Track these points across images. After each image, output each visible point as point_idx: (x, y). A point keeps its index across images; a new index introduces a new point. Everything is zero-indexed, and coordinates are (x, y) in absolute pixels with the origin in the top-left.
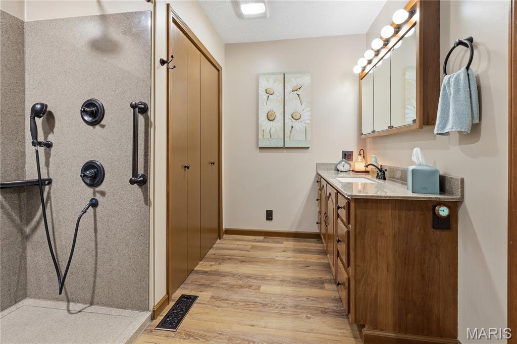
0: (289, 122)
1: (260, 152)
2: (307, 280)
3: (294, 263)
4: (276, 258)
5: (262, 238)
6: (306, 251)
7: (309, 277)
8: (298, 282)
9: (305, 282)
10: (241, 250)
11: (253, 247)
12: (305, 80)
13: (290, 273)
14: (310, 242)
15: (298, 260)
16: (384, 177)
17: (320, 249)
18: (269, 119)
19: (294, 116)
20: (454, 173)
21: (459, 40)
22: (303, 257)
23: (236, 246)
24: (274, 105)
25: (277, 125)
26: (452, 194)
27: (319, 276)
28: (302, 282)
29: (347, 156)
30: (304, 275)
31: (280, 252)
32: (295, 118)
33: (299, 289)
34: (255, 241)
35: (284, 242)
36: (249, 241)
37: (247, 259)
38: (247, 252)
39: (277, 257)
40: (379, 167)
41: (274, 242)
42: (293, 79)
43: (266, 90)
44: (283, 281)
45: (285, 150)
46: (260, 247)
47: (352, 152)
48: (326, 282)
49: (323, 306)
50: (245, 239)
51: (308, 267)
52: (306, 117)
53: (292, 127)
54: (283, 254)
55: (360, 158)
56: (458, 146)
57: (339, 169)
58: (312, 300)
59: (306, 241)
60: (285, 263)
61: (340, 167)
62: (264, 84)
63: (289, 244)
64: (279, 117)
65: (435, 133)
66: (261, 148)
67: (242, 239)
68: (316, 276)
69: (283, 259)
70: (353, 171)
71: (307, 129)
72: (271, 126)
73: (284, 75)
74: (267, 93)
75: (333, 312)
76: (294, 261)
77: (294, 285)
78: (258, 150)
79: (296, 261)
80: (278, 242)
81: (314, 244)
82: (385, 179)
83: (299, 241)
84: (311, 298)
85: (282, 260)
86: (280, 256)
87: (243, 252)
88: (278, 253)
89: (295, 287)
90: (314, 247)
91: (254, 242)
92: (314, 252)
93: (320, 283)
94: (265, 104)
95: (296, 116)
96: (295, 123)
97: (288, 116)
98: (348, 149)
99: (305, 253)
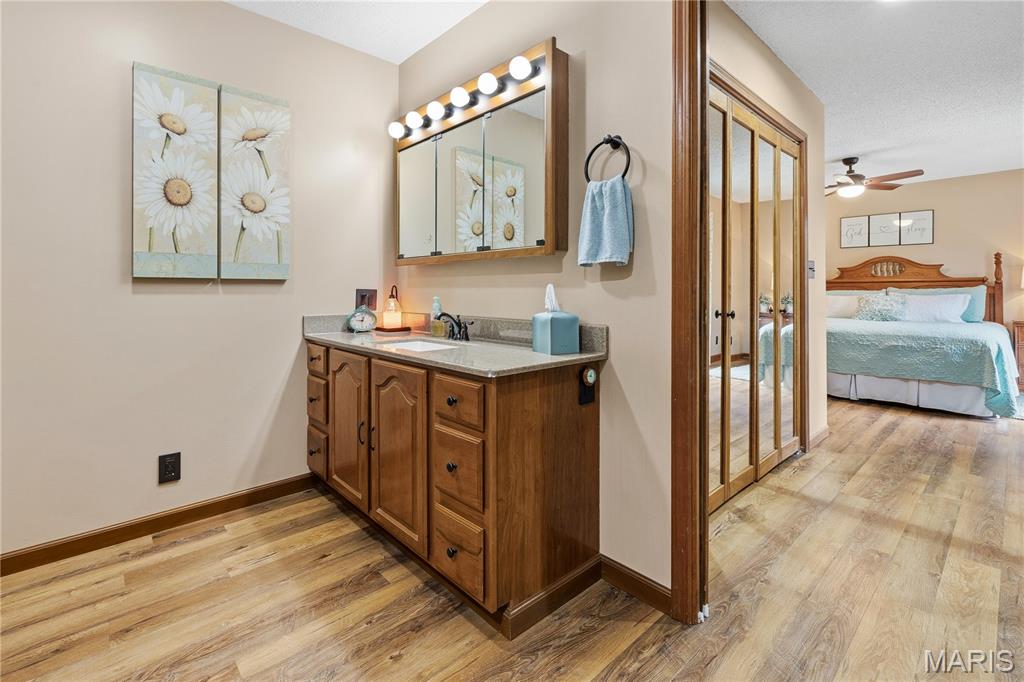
0: (233, 215)
1: (134, 292)
2: (341, 586)
3: (290, 564)
4: (231, 574)
5: (147, 540)
6: (297, 526)
7: (341, 577)
8: (326, 600)
9: (339, 591)
10: (94, 603)
11: (130, 578)
12: (277, 120)
13: (292, 592)
14: (293, 501)
15: (292, 551)
16: (467, 335)
17: (325, 508)
18: (169, 201)
19: (247, 203)
20: (592, 320)
21: (610, 136)
22: (301, 541)
23: (64, 600)
24: (189, 164)
25: (197, 220)
26: (593, 350)
27: (360, 566)
28: (335, 594)
29: (366, 298)
30: (329, 577)
31: (231, 553)
32: (252, 207)
33: (337, 614)
34: (125, 557)
35: (226, 526)
36: (105, 565)
37: (137, 617)
38: (120, 600)
39: (230, 569)
40: (456, 318)
41: (198, 537)
42: (244, 110)
43: (160, 117)
44: (288, 619)
45: (220, 288)
46: (157, 566)
47: (376, 291)
48: (385, 569)
49: (408, 618)
50: (82, 566)
51: (325, 556)
52: (278, 208)
53: (243, 229)
54: (243, 554)
55: (392, 302)
56: (599, 284)
57: (353, 327)
58: (380, 618)
59: (282, 505)
60: (263, 575)
61: (355, 324)
62: (151, 101)
63: (243, 524)
64: (204, 200)
65: (580, 262)
66: (137, 280)
67: (71, 569)
68: (355, 566)
69: (250, 568)
70: (377, 329)
71: (283, 237)
72: (179, 221)
73: (219, 92)
74: (163, 126)
75: (432, 616)
76: (283, 559)
77: (322, 611)
78: (129, 286)
79: (290, 557)
80: (208, 533)
81: (306, 504)
82: (467, 339)
83: (264, 510)
84: (376, 617)
85: (251, 572)
86: (238, 564)
87: (101, 606)
88: (227, 560)
89: (325, 614)
90: (307, 508)
91: (124, 560)
92: (318, 519)
93: (371, 578)
94: (156, 155)
95: (253, 202)
96: (251, 221)
97: (230, 201)
98: (367, 285)
99: (298, 531)
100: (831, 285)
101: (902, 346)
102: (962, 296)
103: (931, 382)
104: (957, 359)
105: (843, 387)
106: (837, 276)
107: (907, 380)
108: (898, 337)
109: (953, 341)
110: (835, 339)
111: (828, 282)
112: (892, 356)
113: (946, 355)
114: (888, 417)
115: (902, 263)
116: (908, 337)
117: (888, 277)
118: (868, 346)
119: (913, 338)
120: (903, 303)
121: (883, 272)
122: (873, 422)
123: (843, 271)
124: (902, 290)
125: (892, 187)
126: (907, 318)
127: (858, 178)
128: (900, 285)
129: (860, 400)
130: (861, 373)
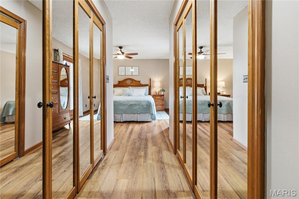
100: (115, 86)
101: (134, 104)
102: (144, 89)
103: (140, 114)
104: (145, 106)
105: (119, 118)
106: (118, 83)
107: (134, 114)
108: (132, 101)
109: (144, 101)
110: (117, 103)
111: (114, 85)
112: (131, 107)
113: (143, 105)
114: (131, 126)
115: (132, 80)
116: (135, 101)
117: (130, 84)
118: (125, 104)
119: (136, 101)
120: (133, 91)
121: (128, 82)
122: (127, 130)
123: (119, 82)
124: (133, 87)
125: (131, 58)
126: (134, 95)
127: (123, 53)
128: (132, 86)
129: (123, 122)
130: (124, 113)
